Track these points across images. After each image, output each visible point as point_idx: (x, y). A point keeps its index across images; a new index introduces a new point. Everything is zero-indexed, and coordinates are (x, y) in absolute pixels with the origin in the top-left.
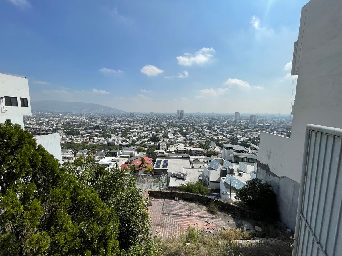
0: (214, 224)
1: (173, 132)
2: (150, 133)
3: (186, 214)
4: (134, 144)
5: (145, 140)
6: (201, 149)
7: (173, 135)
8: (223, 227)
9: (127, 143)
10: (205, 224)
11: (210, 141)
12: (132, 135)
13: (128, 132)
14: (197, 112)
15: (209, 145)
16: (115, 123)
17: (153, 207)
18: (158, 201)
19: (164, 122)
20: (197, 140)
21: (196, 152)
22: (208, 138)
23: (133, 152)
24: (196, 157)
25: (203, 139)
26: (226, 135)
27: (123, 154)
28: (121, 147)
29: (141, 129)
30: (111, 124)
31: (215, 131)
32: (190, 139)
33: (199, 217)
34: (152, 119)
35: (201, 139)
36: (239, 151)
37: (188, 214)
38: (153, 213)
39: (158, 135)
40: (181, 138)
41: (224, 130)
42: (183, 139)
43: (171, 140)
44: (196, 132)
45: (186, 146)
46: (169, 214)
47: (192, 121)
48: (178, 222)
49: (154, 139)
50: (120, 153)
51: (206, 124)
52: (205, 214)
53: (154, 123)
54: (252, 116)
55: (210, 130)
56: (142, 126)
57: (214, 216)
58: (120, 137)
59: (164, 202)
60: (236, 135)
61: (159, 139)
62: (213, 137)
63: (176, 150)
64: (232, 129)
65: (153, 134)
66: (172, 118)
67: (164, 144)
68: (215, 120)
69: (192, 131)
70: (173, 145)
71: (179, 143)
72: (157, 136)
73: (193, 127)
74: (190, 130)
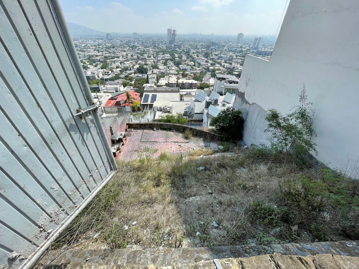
0: (186, 147)
1: (164, 61)
2: (136, 63)
3: (162, 141)
4: (119, 77)
5: (131, 71)
6: (194, 82)
7: (164, 65)
8: (193, 149)
9: (110, 76)
10: (179, 147)
11: (206, 72)
12: (114, 66)
13: (108, 62)
14: (193, 33)
15: (203, 76)
16: (89, 50)
17: (132, 137)
18: (137, 132)
19: (152, 47)
20: (191, 70)
21: (188, 84)
22: (203, 67)
23: (118, 86)
24: (188, 90)
25: (197, 69)
26: (223, 64)
27: (107, 89)
28: (103, 81)
29: (124, 57)
30: (84, 51)
31: (212, 59)
32: (183, 70)
33: (174, 142)
34: (136, 43)
35: (196, 69)
36: (231, 82)
37: (164, 141)
38: (131, 142)
39: (146, 65)
40: (173, 68)
41: (222, 57)
42: (176, 70)
43: (162, 71)
44: (191, 61)
45: (178, 79)
46: (147, 142)
47: (187, 46)
48: (154, 148)
49: (142, 70)
50: (103, 88)
51: (203, 49)
52: (180, 140)
53: (139, 49)
54: (256, 39)
55: (207, 57)
56: (124, 53)
57: (187, 141)
58: (99, 68)
59: (143, 132)
60: (234, 64)
61: (147, 70)
62: (209, 67)
63: (167, 83)
64: (231, 56)
65: (140, 64)
66: (162, 42)
67: (153, 76)
68: (213, 44)
69: (186, 59)
70: (164, 77)
71: (171, 74)
72: (145, 67)
73: (187, 53)
74: (184, 58)
